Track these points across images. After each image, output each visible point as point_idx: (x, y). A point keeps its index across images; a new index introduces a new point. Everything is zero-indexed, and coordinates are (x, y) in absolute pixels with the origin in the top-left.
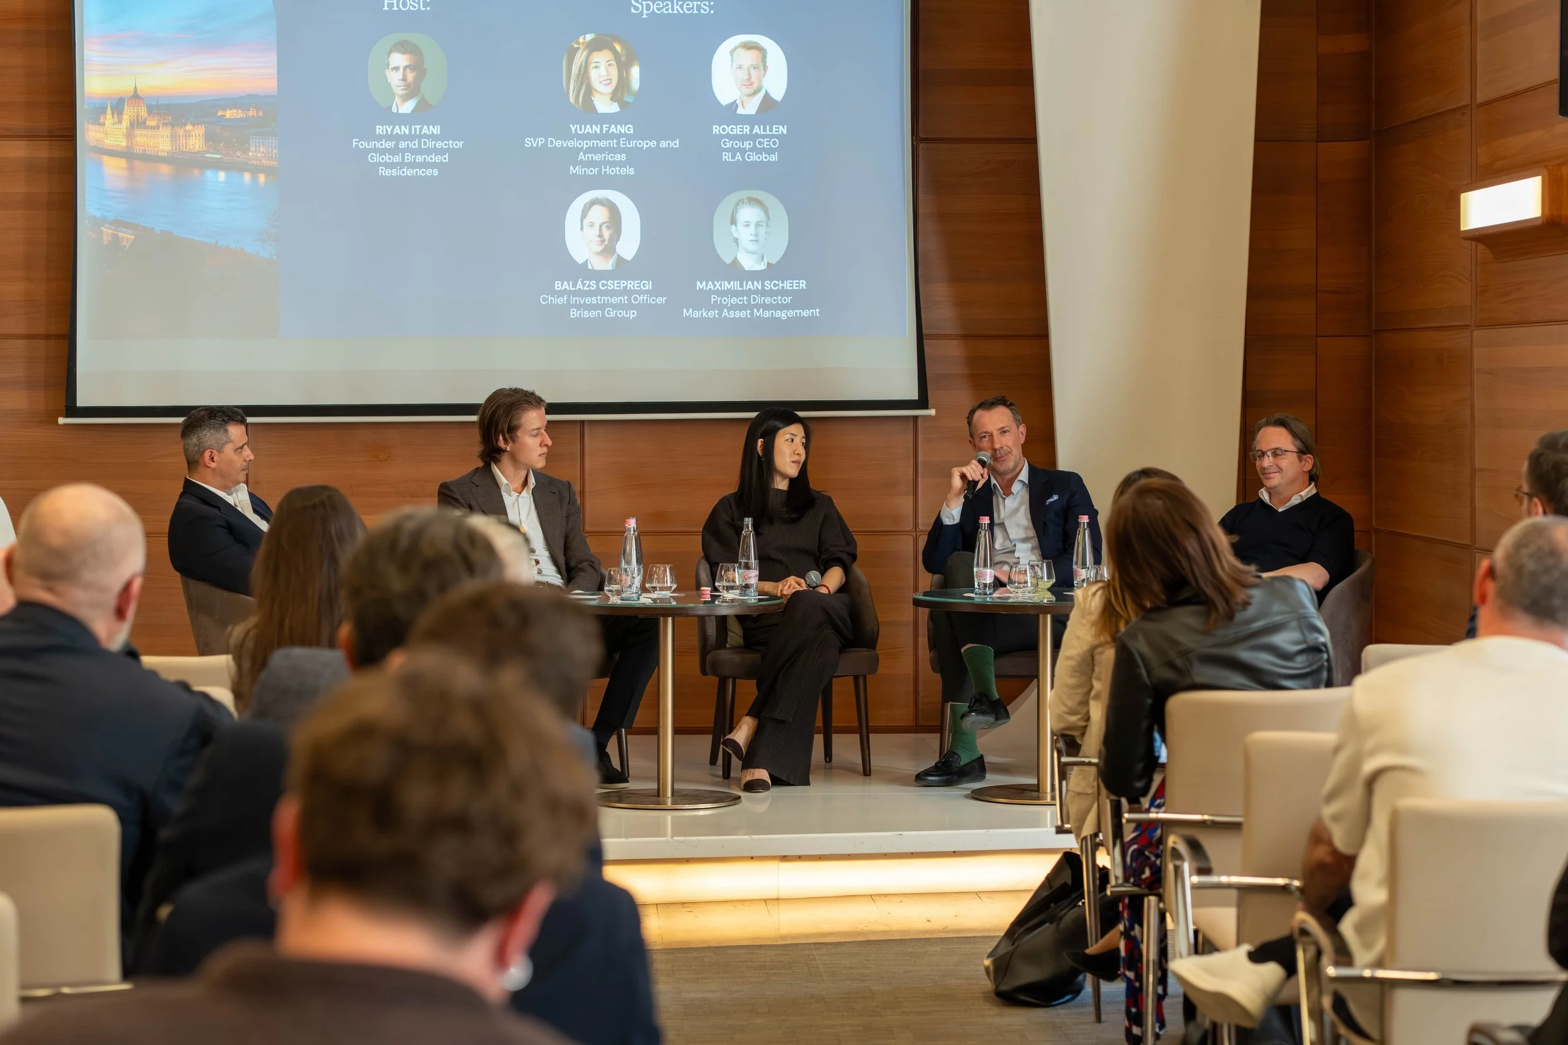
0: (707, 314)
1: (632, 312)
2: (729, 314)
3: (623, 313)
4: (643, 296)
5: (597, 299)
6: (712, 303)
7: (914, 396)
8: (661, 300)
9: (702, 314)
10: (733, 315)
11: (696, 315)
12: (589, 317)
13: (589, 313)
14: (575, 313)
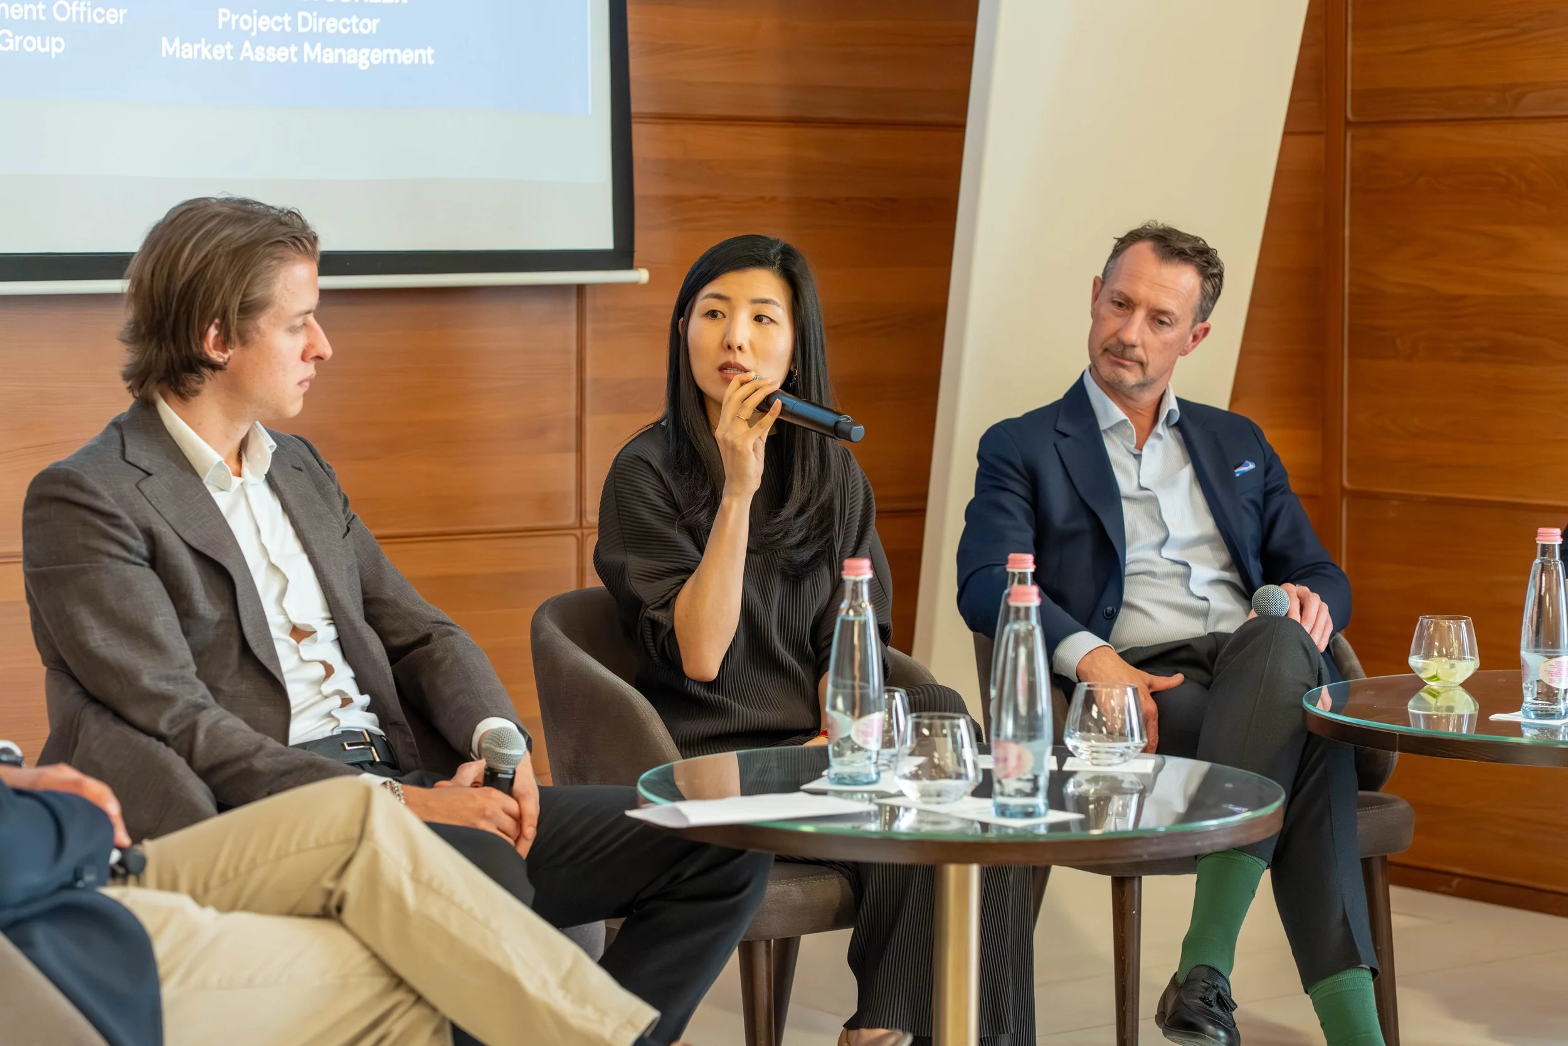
0: (210, 51)
1: (54, 40)
2: (254, 54)
3: (37, 42)
4: (78, 5)
6: (220, 26)
7: (604, 240)
8: (115, 16)
9: (199, 51)
10: (263, 55)
11: (188, 52)
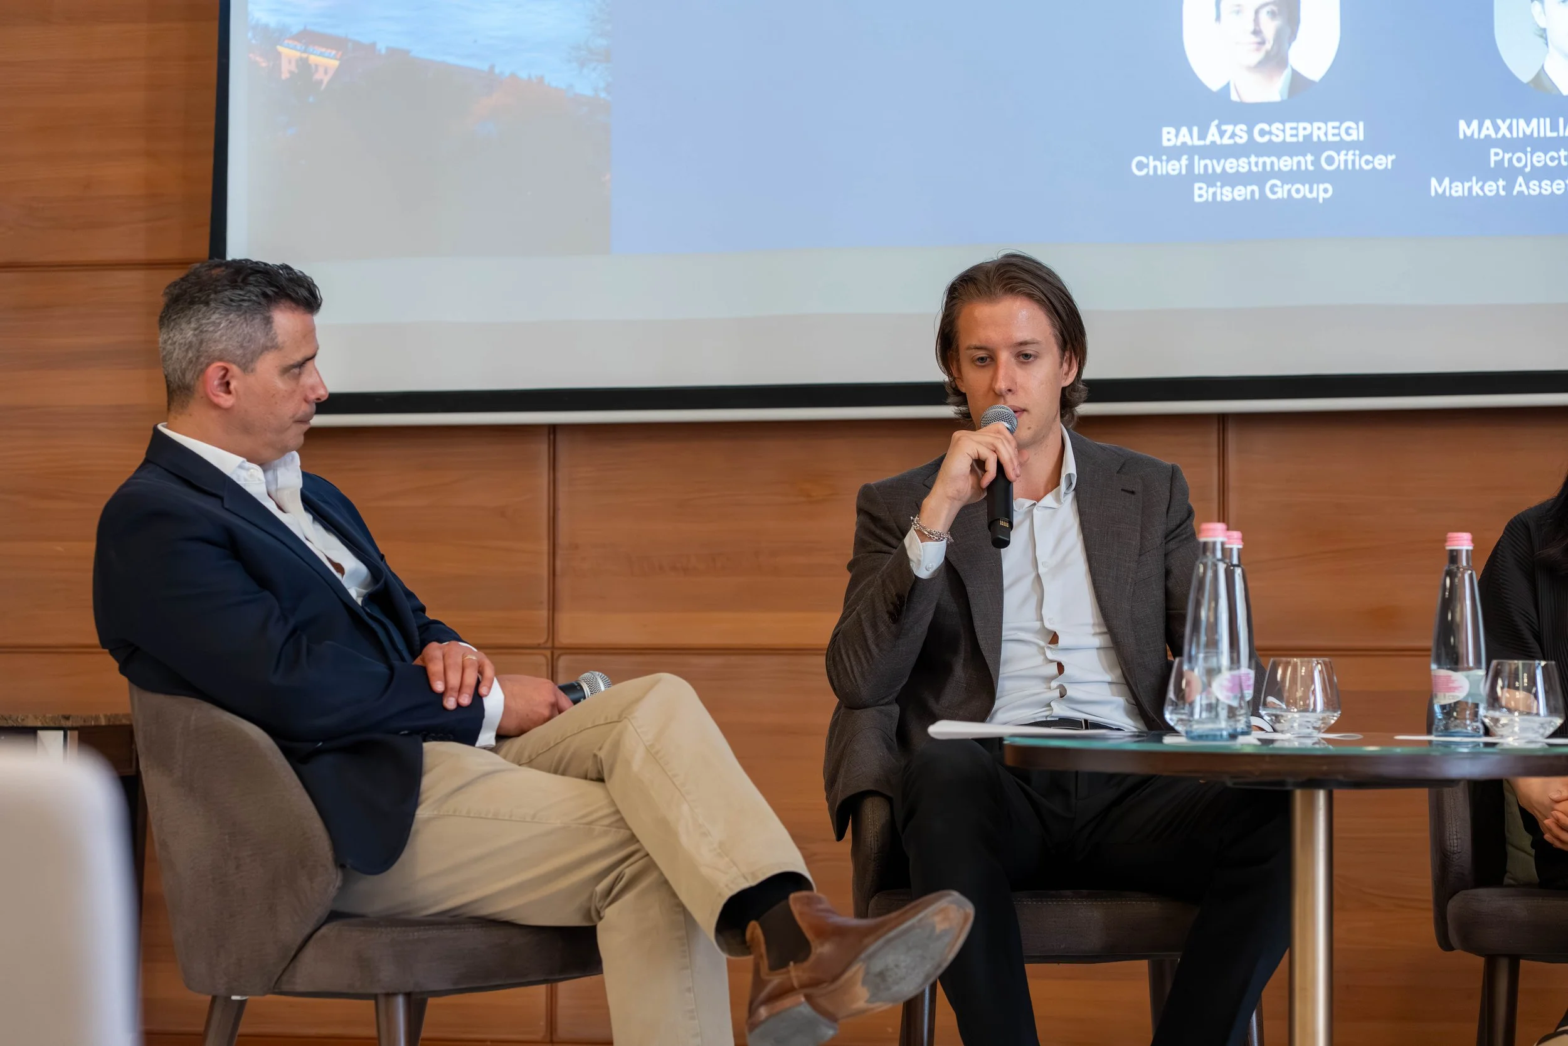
0: (1482, 188)
1: (1322, 187)
2: (1528, 188)
3: (1305, 190)
4: (1347, 155)
5: (1249, 163)
6: (1492, 165)
8: (1383, 162)
9: (1470, 189)
10: (1537, 189)
11: (1458, 190)
12: (1233, 199)
13: (1232, 192)
14: (1203, 192)
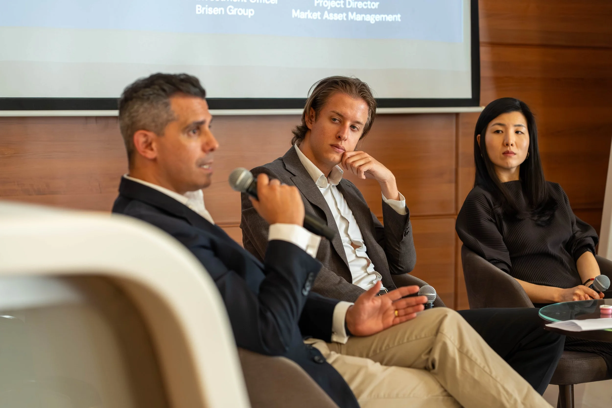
0: (312, 15)
1: (250, 10)
2: (329, 16)
3: (243, 11)
6: (316, 5)
9: (307, 15)
10: (332, 17)
11: (303, 15)
12: (213, 13)
13: (213, 10)
14: (200, 9)
